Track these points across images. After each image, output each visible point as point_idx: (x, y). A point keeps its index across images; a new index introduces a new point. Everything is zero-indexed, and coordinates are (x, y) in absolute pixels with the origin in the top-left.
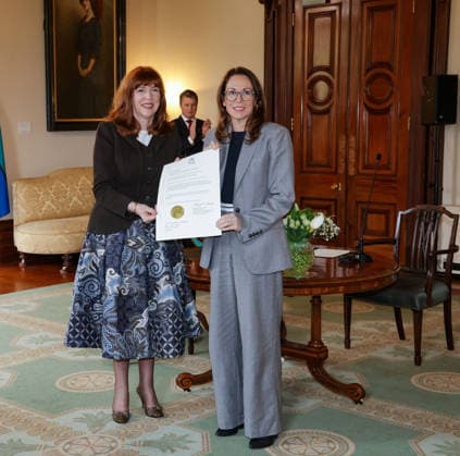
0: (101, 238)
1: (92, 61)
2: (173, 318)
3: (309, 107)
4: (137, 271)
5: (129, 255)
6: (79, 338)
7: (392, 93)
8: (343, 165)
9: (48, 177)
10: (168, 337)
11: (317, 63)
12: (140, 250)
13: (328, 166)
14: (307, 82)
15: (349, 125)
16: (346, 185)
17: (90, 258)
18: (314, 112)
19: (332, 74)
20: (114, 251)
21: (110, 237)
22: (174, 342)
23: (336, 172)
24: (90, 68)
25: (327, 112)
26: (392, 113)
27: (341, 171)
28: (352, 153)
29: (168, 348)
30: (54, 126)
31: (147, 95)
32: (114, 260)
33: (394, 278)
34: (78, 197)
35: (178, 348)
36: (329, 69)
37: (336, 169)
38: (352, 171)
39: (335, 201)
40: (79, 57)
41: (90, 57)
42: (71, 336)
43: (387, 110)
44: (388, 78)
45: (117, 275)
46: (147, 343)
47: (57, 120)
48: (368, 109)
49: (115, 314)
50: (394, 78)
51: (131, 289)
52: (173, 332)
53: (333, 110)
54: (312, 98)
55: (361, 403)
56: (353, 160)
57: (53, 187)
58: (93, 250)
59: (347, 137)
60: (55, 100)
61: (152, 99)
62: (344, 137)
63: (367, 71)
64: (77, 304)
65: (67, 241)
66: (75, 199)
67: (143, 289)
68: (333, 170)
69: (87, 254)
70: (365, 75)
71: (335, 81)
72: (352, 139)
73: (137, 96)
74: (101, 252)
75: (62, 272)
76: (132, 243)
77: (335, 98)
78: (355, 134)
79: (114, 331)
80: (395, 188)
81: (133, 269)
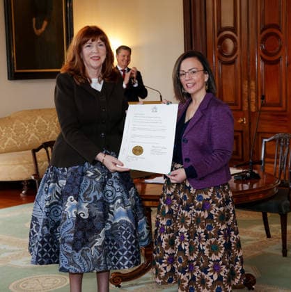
0: (63, 171)
1: (45, 23)
2: (126, 235)
3: (219, 59)
4: (95, 197)
5: (88, 184)
6: (46, 257)
7: (281, 47)
8: (247, 104)
9: (9, 118)
10: (123, 251)
11: (224, 25)
12: (98, 179)
13: (235, 104)
14: (217, 39)
15: (250, 73)
16: (250, 120)
17: (54, 187)
18: (223, 63)
19: (236, 33)
20: (74, 182)
21: (70, 169)
22: (128, 255)
23: (241, 109)
24: (43, 29)
25: (233, 62)
26: (282, 62)
27: (245, 108)
28: (253, 94)
29: (124, 261)
30: (14, 76)
31: (94, 49)
32: (74, 189)
33: (276, 191)
34: (36, 134)
35: (133, 260)
36: (234, 29)
37: (242, 107)
38: (253, 109)
39: (242, 132)
40: (34, 19)
41: (44, 20)
42: (40, 255)
43: (278, 61)
44: (278, 36)
45: (75, 201)
46: (102, 258)
47: (16, 71)
48: (264, 60)
49: (73, 235)
50: (282, 36)
51: (90, 213)
52: (127, 247)
53: (238, 61)
54: (222, 51)
55: (253, 289)
56: (254, 100)
57: (14, 125)
58: (56, 181)
59: (249, 82)
60: (14, 54)
61: (98, 52)
62: (246, 82)
63: (262, 31)
64: (45, 228)
65: (26, 170)
66: (33, 135)
67: (101, 212)
68: (239, 107)
69: (51, 185)
70: (261, 34)
71: (238, 39)
72: (253, 83)
73: (86, 51)
74: (63, 182)
75: (21, 195)
76: (90, 174)
77: (238, 52)
78: (255, 80)
79: (70, 249)
80: (286, 121)
81: (91, 196)
